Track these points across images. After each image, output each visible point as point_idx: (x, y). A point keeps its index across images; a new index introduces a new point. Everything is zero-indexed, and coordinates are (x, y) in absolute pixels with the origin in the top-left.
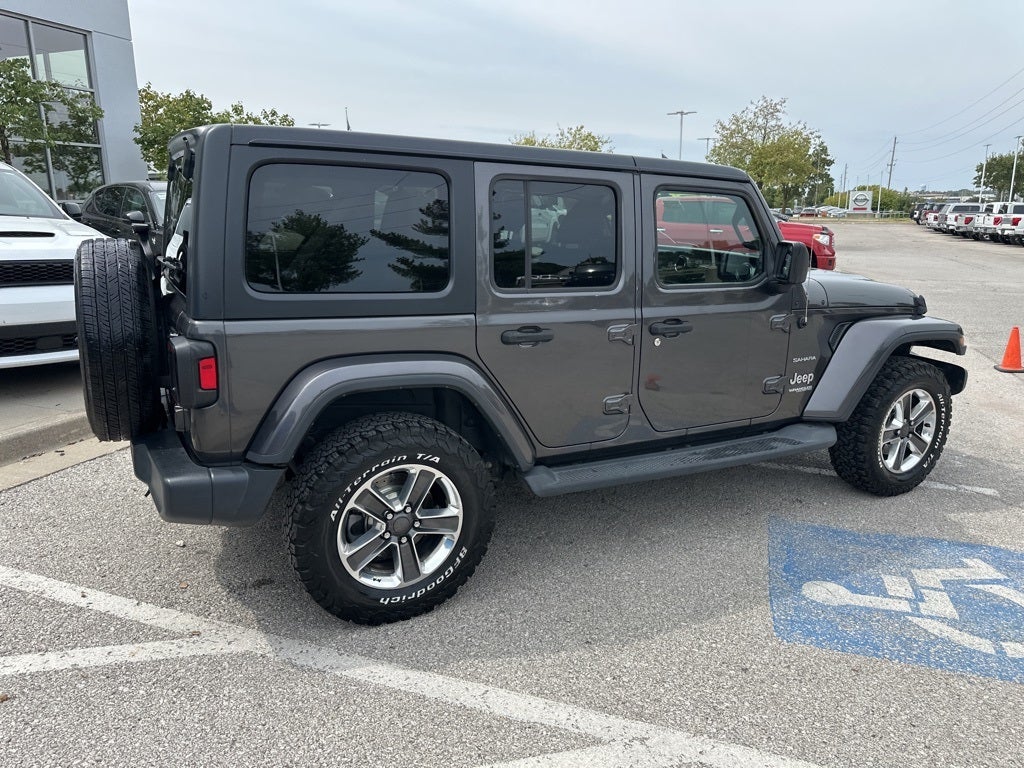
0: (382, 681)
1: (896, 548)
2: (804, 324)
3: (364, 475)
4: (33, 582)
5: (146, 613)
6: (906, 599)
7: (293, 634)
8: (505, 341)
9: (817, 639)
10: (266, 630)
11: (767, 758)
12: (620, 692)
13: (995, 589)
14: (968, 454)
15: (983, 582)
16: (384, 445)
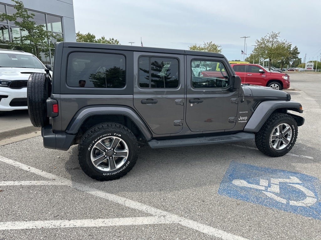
0: (98, 195)
1: (269, 172)
2: (243, 101)
3: (98, 138)
4: (18, 164)
5: (43, 174)
6: (265, 186)
7: (79, 182)
8: (142, 103)
9: (230, 195)
10: (73, 180)
11: (199, 224)
12: (164, 204)
13: (297, 186)
14: (309, 146)
15: (293, 183)
16: (104, 131)
